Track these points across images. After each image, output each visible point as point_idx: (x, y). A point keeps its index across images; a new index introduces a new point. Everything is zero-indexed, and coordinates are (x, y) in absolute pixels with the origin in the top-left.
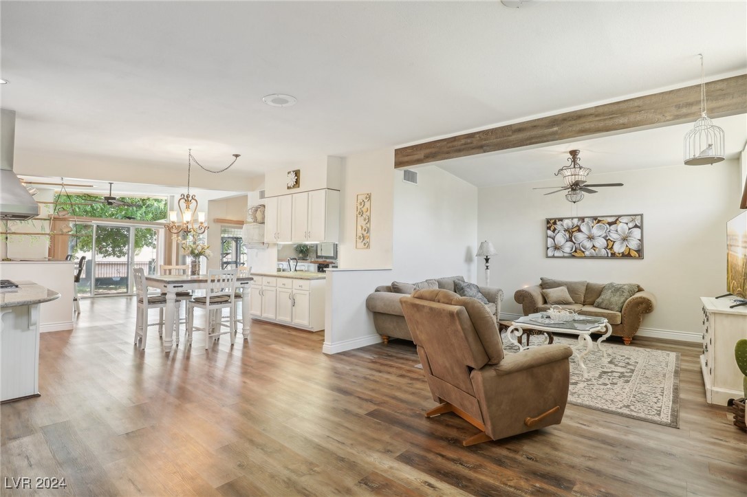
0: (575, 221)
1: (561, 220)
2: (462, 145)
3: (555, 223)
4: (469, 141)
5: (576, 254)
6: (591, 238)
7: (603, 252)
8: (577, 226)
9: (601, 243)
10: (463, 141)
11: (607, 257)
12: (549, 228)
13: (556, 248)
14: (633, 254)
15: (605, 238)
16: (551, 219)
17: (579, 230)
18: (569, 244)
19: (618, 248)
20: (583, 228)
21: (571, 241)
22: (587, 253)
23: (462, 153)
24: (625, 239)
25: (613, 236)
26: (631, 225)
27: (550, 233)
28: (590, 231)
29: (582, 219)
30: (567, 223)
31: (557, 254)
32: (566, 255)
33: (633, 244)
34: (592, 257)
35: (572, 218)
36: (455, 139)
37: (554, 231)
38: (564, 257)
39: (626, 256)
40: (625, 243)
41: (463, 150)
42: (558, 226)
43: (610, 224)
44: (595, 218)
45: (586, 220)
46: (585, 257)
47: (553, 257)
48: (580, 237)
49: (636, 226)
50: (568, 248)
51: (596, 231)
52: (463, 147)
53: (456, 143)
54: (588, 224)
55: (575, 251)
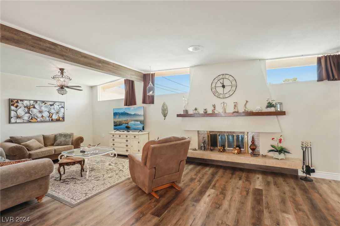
0: (32, 102)
1: (22, 100)
2: (47, 47)
3: (17, 102)
4: (53, 47)
5: (32, 121)
6: (41, 112)
7: (47, 119)
8: (33, 105)
9: (46, 114)
10: (48, 45)
11: (49, 121)
12: (13, 105)
13: (18, 117)
14: (61, 119)
15: (48, 112)
16: (14, 100)
17: (34, 107)
18: (28, 115)
19: (55, 117)
20: (37, 106)
21: (29, 113)
22: (39, 120)
23: (47, 53)
24: (57, 113)
25: (52, 111)
26: (60, 106)
27: (13, 108)
28: (40, 108)
29: (36, 102)
30: (25, 103)
31: (18, 121)
32: (25, 121)
33: (61, 115)
34: (41, 122)
35: (30, 100)
36: (40, 39)
37: (17, 107)
38: (24, 123)
39: (58, 120)
40: (58, 114)
41: (48, 51)
42: (20, 104)
43: (51, 105)
44: (43, 102)
45: (38, 102)
46: (38, 122)
47: (16, 123)
48: (35, 111)
49: (62, 107)
50: (26, 117)
51: (43, 108)
52: (47, 49)
53: (41, 43)
54: (39, 104)
55: (32, 119)
